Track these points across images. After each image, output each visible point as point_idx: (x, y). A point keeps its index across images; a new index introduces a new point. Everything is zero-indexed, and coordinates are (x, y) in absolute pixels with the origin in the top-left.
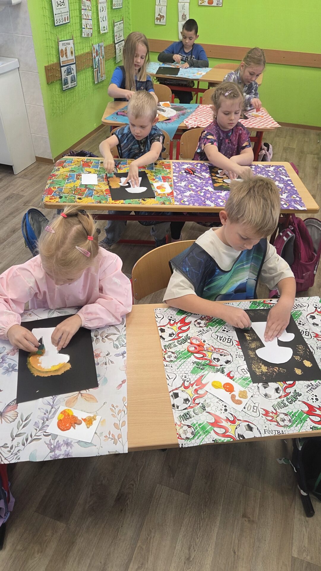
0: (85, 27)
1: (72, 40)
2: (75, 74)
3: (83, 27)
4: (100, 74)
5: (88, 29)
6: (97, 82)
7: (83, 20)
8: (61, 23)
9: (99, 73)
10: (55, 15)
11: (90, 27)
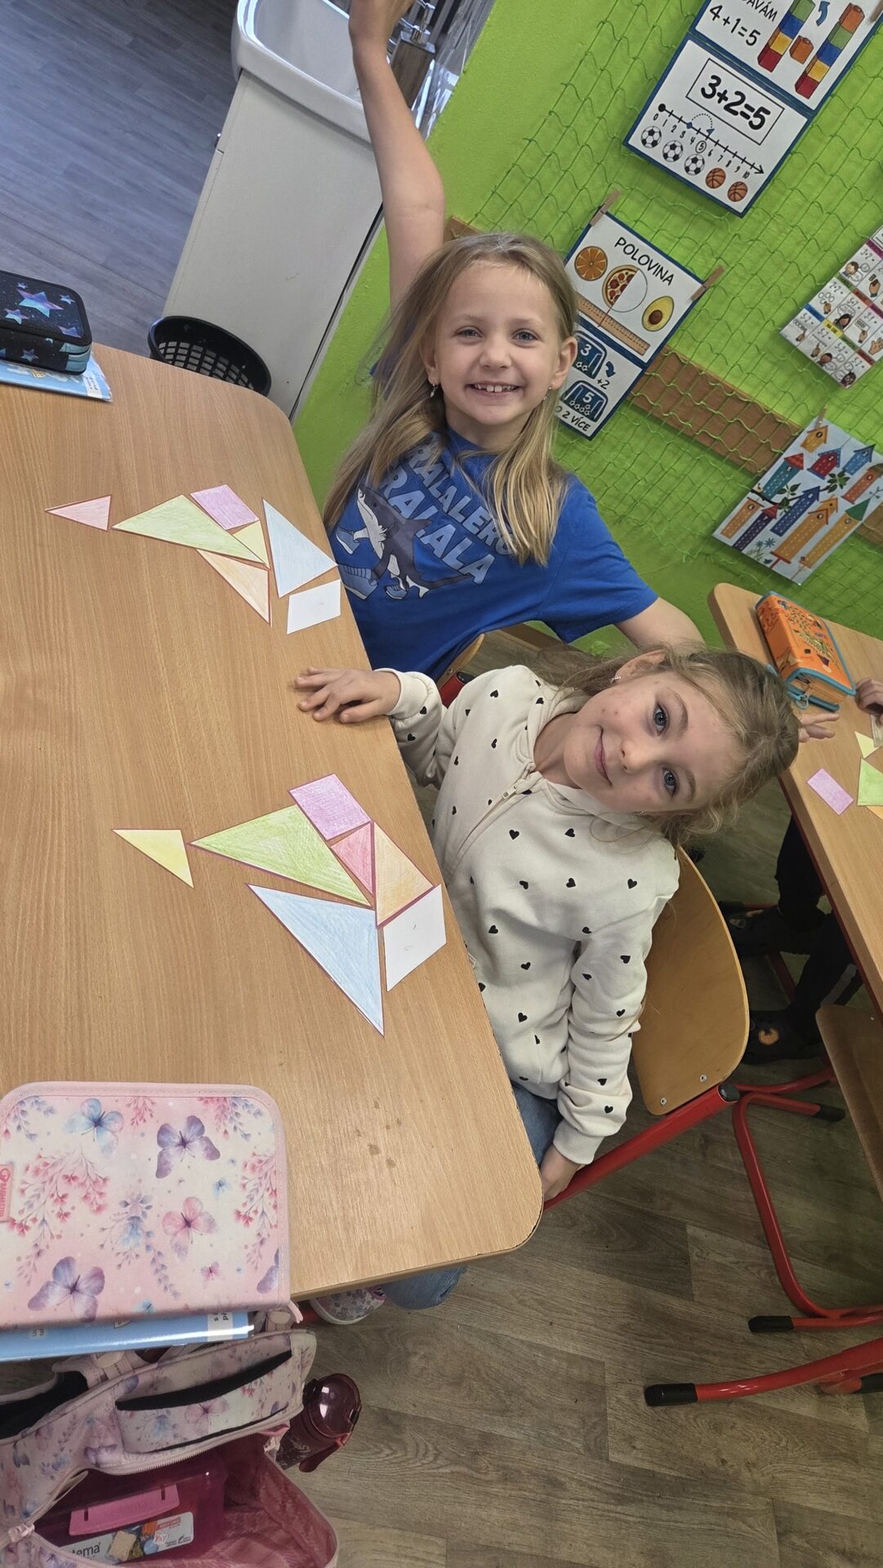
0: (833, 317)
1: (700, 285)
2: (614, 395)
3: (816, 303)
4: (779, 540)
5: (844, 339)
6: (731, 542)
7: (834, 279)
8: (677, 168)
9: (778, 530)
10: (662, 108)
11: (866, 348)
